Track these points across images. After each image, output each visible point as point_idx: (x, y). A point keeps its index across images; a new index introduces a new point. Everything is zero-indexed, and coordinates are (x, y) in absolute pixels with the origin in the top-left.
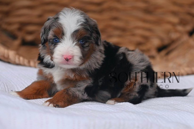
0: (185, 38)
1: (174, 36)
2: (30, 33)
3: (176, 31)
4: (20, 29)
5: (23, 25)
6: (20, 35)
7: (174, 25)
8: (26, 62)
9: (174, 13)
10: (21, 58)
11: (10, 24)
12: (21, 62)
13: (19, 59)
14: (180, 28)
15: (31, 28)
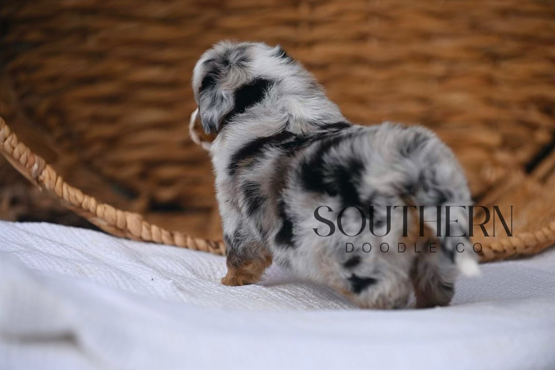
0: (517, 178)
1: (491, 175)
2: (167, 183)
3: (496, 164)
4: (143, 176)
5: (150, 165)
6: (145, 187)
7: (489, 149)
8: (165, 235)
9: (490, 124)
10: (154, 228)
11: (120, 165)
12: (154, 238)
13: (149, 229)
14: (503, 156)
15: (167, 172)
